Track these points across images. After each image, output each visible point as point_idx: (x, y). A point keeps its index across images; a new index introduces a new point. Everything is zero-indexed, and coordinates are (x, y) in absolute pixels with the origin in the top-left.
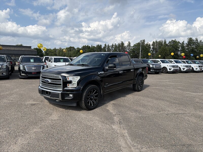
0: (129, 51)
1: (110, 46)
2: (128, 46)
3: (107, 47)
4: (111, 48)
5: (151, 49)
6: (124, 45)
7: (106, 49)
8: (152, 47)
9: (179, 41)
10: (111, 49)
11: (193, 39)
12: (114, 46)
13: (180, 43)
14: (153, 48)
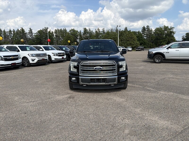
0: (32, 37)
1: (7, 32)
2: (30, 32)
3: (3, 33)
4: (9, 34)
5: (55, 36)
6: (24, 31)
7: (2, 35)
8: (55, 34)
9: (77, 30)
10: (9, 36)
11: (87, 29)
12: (12, 32)
13: (78, 32)
14: (56, 36)
